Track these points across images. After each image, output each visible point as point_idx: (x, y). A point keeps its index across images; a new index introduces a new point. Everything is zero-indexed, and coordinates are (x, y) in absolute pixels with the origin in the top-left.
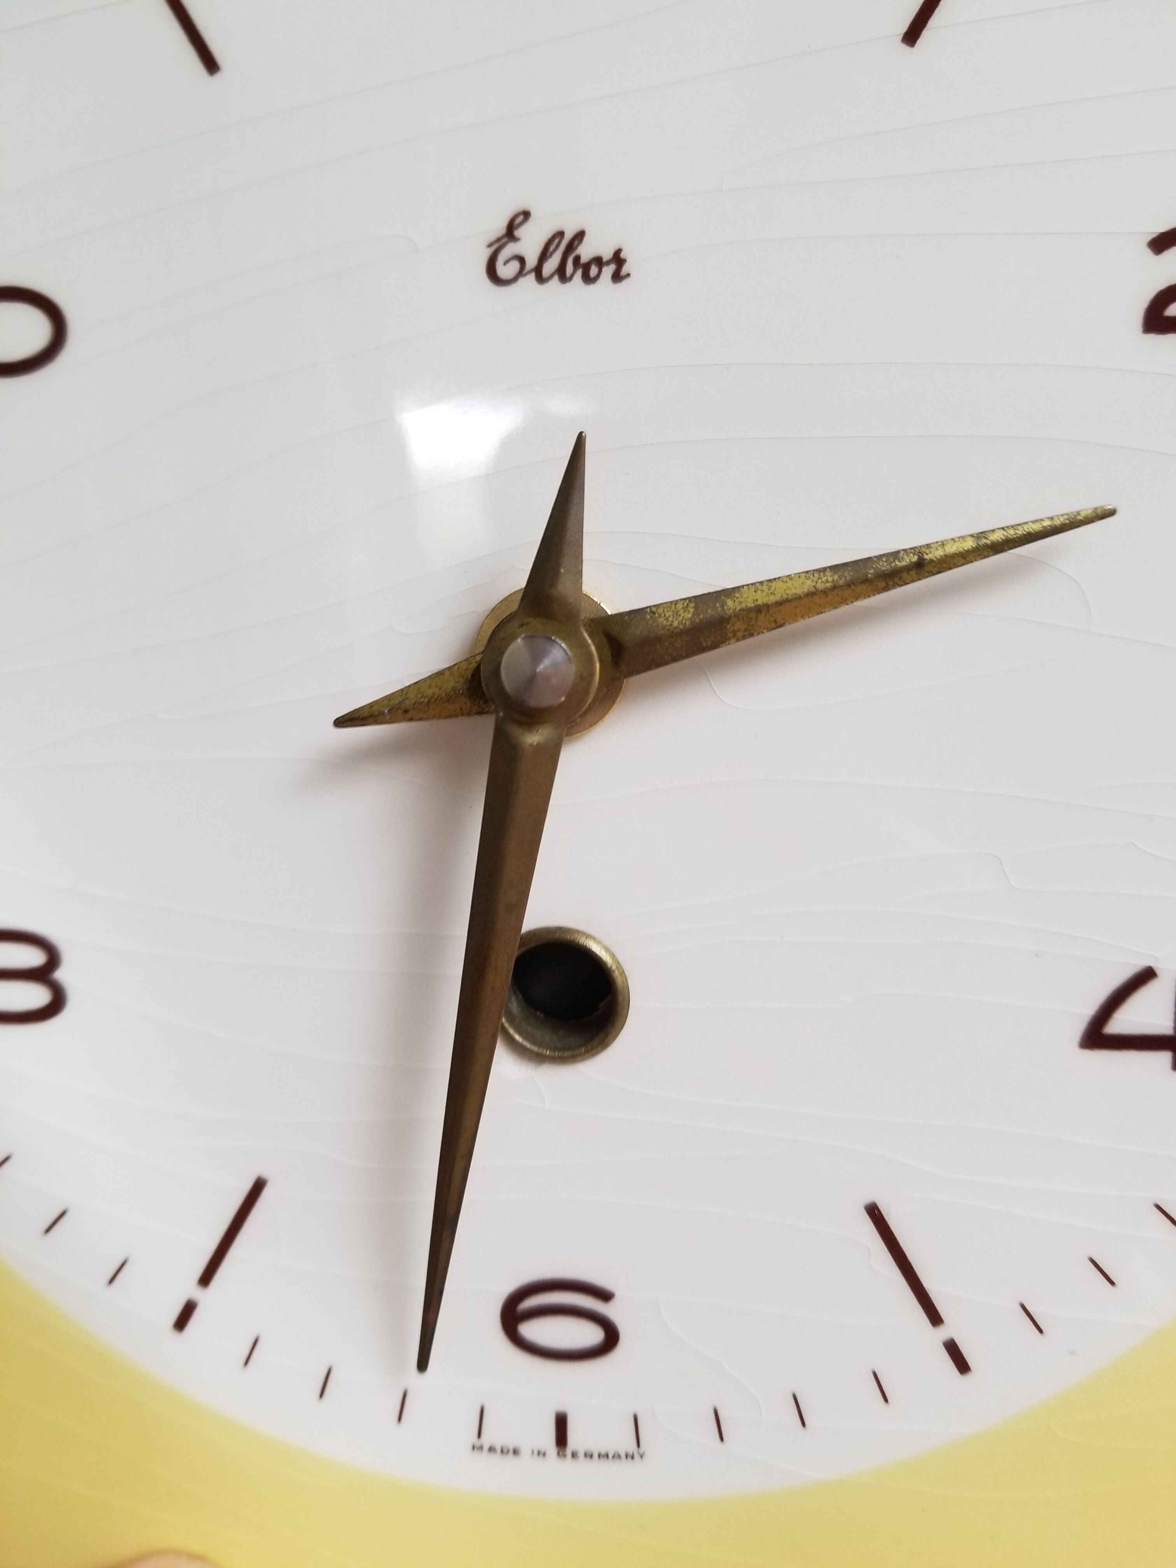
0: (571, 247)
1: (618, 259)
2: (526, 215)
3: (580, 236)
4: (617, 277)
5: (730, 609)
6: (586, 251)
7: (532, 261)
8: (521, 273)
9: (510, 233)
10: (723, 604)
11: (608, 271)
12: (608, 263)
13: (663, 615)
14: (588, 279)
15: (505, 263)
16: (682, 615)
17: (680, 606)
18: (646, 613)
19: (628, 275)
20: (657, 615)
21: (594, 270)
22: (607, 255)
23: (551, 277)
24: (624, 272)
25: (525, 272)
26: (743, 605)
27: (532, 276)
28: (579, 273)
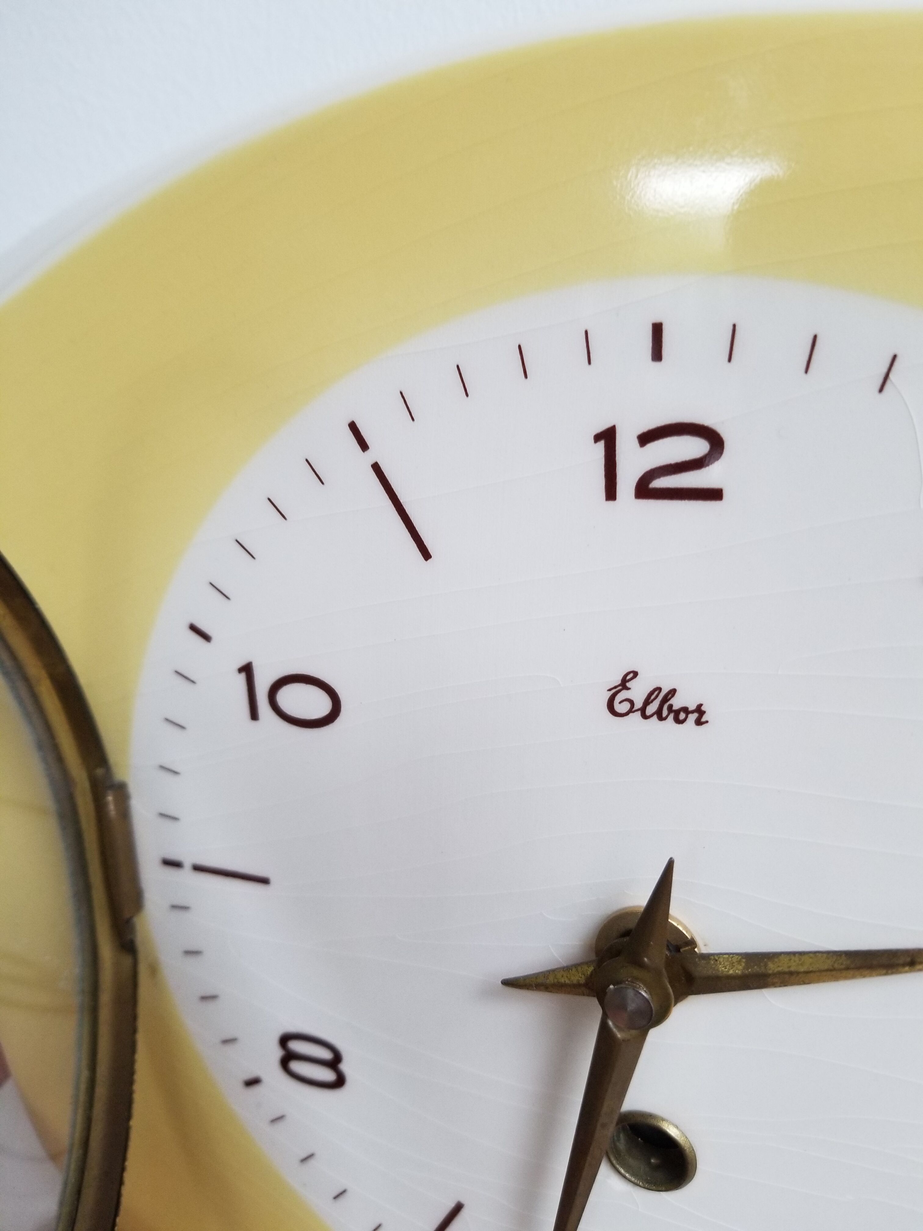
0: (666, 699)
1: (700, 711)
2: (635, 674)
3: (673, 692)
4: (699, 722)
5: (770, 969)
6: (677, 702)
7: (639, 704)
8: (631, 711)
9: (624, 684)
10: (766, 965)
11: (693, 717)
12: (693, 712)
13: (722, 963)
14: (678, 721)
15: (620, 703)
16: (736, 966)
17: (735, 960)
18: (710, 959)
19: (707, 722)
20: (718, 962)
21: (682, 716)
22: (692, 707)
23: (652, 716)
24: (703, 720)
25: (634, 709)
26: (780, 969)
27: (639, 713)
28: (672, 716)
